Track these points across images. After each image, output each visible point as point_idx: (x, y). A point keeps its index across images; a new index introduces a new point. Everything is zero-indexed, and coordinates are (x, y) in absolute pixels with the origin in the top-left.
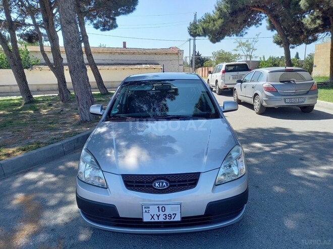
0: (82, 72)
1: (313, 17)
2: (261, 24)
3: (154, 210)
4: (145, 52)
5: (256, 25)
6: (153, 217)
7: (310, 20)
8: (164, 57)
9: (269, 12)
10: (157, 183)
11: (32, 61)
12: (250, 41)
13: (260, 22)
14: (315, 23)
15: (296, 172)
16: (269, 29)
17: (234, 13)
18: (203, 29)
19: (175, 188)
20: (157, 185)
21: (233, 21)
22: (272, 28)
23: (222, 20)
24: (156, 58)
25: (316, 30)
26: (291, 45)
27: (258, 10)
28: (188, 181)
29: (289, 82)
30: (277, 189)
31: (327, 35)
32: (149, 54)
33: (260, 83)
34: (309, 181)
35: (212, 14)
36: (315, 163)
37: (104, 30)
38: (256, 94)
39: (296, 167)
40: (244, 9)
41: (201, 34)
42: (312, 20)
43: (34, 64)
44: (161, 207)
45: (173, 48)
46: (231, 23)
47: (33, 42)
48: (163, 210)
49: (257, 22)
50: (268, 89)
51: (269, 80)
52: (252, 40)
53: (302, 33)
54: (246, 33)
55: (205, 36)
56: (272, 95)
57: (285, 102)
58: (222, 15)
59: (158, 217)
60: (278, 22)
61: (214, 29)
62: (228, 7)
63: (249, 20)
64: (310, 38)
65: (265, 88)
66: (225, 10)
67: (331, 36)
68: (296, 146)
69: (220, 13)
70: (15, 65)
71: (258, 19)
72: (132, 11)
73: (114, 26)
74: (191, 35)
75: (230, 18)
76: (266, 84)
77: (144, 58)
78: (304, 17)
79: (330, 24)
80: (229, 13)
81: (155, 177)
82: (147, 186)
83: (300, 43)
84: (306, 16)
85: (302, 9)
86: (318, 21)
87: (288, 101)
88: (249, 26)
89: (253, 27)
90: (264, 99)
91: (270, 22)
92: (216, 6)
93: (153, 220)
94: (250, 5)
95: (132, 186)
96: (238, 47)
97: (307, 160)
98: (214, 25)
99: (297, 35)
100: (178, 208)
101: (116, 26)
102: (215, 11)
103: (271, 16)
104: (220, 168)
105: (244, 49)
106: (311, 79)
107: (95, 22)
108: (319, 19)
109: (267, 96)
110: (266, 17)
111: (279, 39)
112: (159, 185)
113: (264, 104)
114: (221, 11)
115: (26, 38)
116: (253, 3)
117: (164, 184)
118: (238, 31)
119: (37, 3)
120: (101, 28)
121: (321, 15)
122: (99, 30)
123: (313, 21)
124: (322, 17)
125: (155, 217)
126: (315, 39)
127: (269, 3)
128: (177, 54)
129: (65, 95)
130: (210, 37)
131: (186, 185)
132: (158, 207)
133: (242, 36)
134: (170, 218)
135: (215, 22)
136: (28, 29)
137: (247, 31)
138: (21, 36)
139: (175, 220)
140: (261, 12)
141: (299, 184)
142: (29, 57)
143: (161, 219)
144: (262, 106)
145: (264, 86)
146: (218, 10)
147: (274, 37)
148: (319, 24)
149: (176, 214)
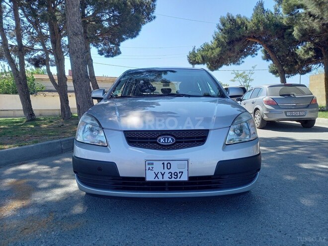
0: (85, 81)
1: (305, 48)
2: (257, 54)
3: (158, 167)
5: (252, 55)
6: (156, 176)
7: (303, 51)
9: (264, 42)
10: (162, 138)
11: (37, 87)
12: (247, 73)
13: (256, 53)
14: (308, 54)
15: (305, 166)
16: (264, 59)
17: (231, 42)
18: (202, 56)
19: (182, 144)
20: (162, 140)
21: (230, 49)
22: (267, 58)
23: (220, 49)
25: (309, 61)
26: (286, 75)
27: (254, 40)
28: (196, 138)
29: (289, 95)
30: (289, 178)
31: (320, 66)
33: (260, 98)
34: (321, 172)
35: (210, 43)
36: (324, 160)
37: (108, 56)
38: (257, 109)
39: (306, 162)
40: (240, 39)
41: (200, 61)
42: (305, 52)
43: (39, 91)
44: (166, 163)
46: (228, 52)
47: (39, 67)
48: (169, 167)
49: (253, 53)
50: (268, 103)
51: (268, 94)
52: (248, 72)
53: (296, 63)
54: (243, 62)
55: (204, 64)
56: (273, 108)
57: (286, 115)
58: (220, 44)
59: (163, 175)
60: (273, 52)
61: (212, 56)
62: (225, 37)
63: (245, 50)
64: (304, 69)
65: (265, 101)
66: (223, 40)
67: (324, 67)
68: (302, 149)
69: (218, 42)
70: (21, 84)
71: (254, 49)
72: (135, 36)
73: (117, 53)
74: (190, 63)
75: (228, 47)
76: (267, 98)
78: (298, 48)
79: (322, 56)
80: (227, 43)
81: (160, 133)
82: (151, 142)
83: (295, 73)
84: (299, 47)
85: (295, 39)
86: (311, 53)
87: (288, 114)
88: (246, 56)
89: (249, 57)
90: (265, 112)
91: (265, 52)
92: (214, 36)
93: (157, 179)
94: (246, 35)
95: (135, 142)
96: (235, 78)
97: (315, 158)
98: (213, 53)
99: (291, 65)
100: (185, 164)
101: (120, 53)
102: (213, 41)
103: (266, 46)
104: (230, 127)
105: (241, 80)
106: (310, 93)
107: (100, 49)
108: (311, 51)
109: (268, 110)
110: (261, 47)
111: (275, 68)
112: (164, 140)
113: (265, 117)
114: (219, 41)
115: (34, 63)
116: (249, 33)
117: (170, 139)
118: (235, 61)
119: (47, 30)
120: (106, 54)
121: (313, 47)
122: (103, 56)
123: (307, 52)
124: (314, 49)
125: (160, 176)
126: (309, 70)
127: (264, 34)
129: (66, 113)
130: (208, 65)
131: (194, 141)
132: (163, 163)
133: (239, 64)
134: (176, 177)
135: (214, 51)
136: (36, 55)
137: (243, 60)
138: (29, 60)
139: (182, 179)
140: (256, 43)
141: (311, 174)
142: (34, 84)
143: (166, 178)
144: (262, 120)
145: (264, 99)
146: (216, 40)
147: (269, 67)
148: (312, 55)
149: (182, 172)
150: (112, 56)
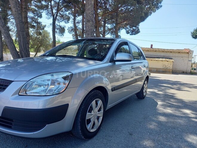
4: (163, 51)
8: (177, 55)
24: (171, 55)
32: (166, 52)
37: (132, 34)
45: (186, 49)
73: (138, 32)
77: (162, 54)
107: (127, 30)
120: (131, 33)
122: (129, 34)
128: (188, 53)
150: (135, 34)
